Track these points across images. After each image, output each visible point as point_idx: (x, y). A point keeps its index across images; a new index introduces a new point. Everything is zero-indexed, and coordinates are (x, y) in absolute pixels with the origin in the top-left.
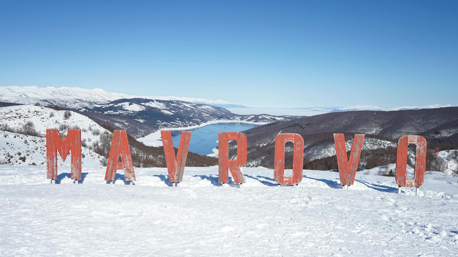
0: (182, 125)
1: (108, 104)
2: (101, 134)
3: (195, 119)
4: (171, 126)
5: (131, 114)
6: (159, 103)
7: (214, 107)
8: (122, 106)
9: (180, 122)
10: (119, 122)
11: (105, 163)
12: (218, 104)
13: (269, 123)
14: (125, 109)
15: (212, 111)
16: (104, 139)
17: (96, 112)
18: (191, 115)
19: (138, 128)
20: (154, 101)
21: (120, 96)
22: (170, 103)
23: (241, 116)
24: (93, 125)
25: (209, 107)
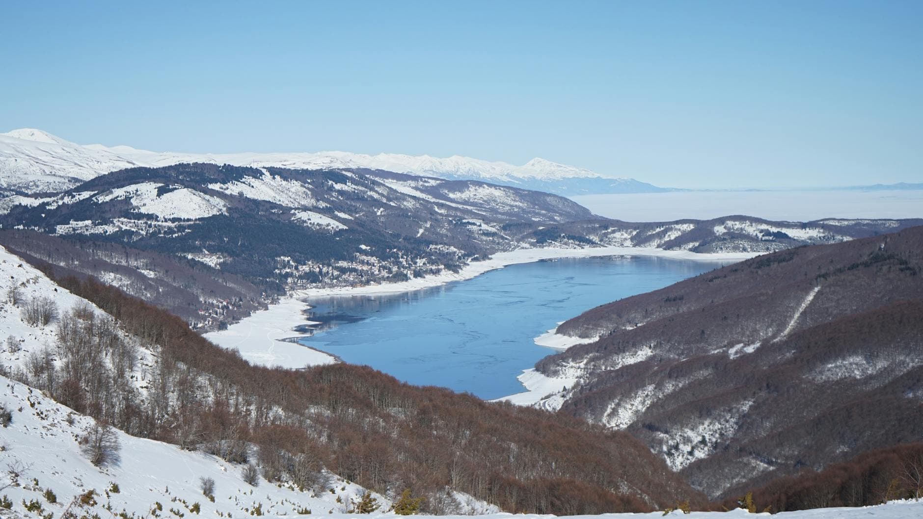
0: (384, 273)
1: (69, 193)
2: (61, 316)
3: (439, 247)
4: (337, 278)
5: (165, 233)
6: (284, 183)
7: (517, 192)
8: (128, 199)
9: (373, 260)
10: (116, 269)
11: (100, 448)
12: (533, 180)
13: (761, 254)
14: (143, 210)
15: (507, 208)
16: (74, 340)
17: (21, 227)
18: (421, 231)
19: (199, 291)
20: (262, 174)
21: (119, 158)
22: (330, 182)
23: (635, 226)
24: (28, 281)
25: (497, 193)
